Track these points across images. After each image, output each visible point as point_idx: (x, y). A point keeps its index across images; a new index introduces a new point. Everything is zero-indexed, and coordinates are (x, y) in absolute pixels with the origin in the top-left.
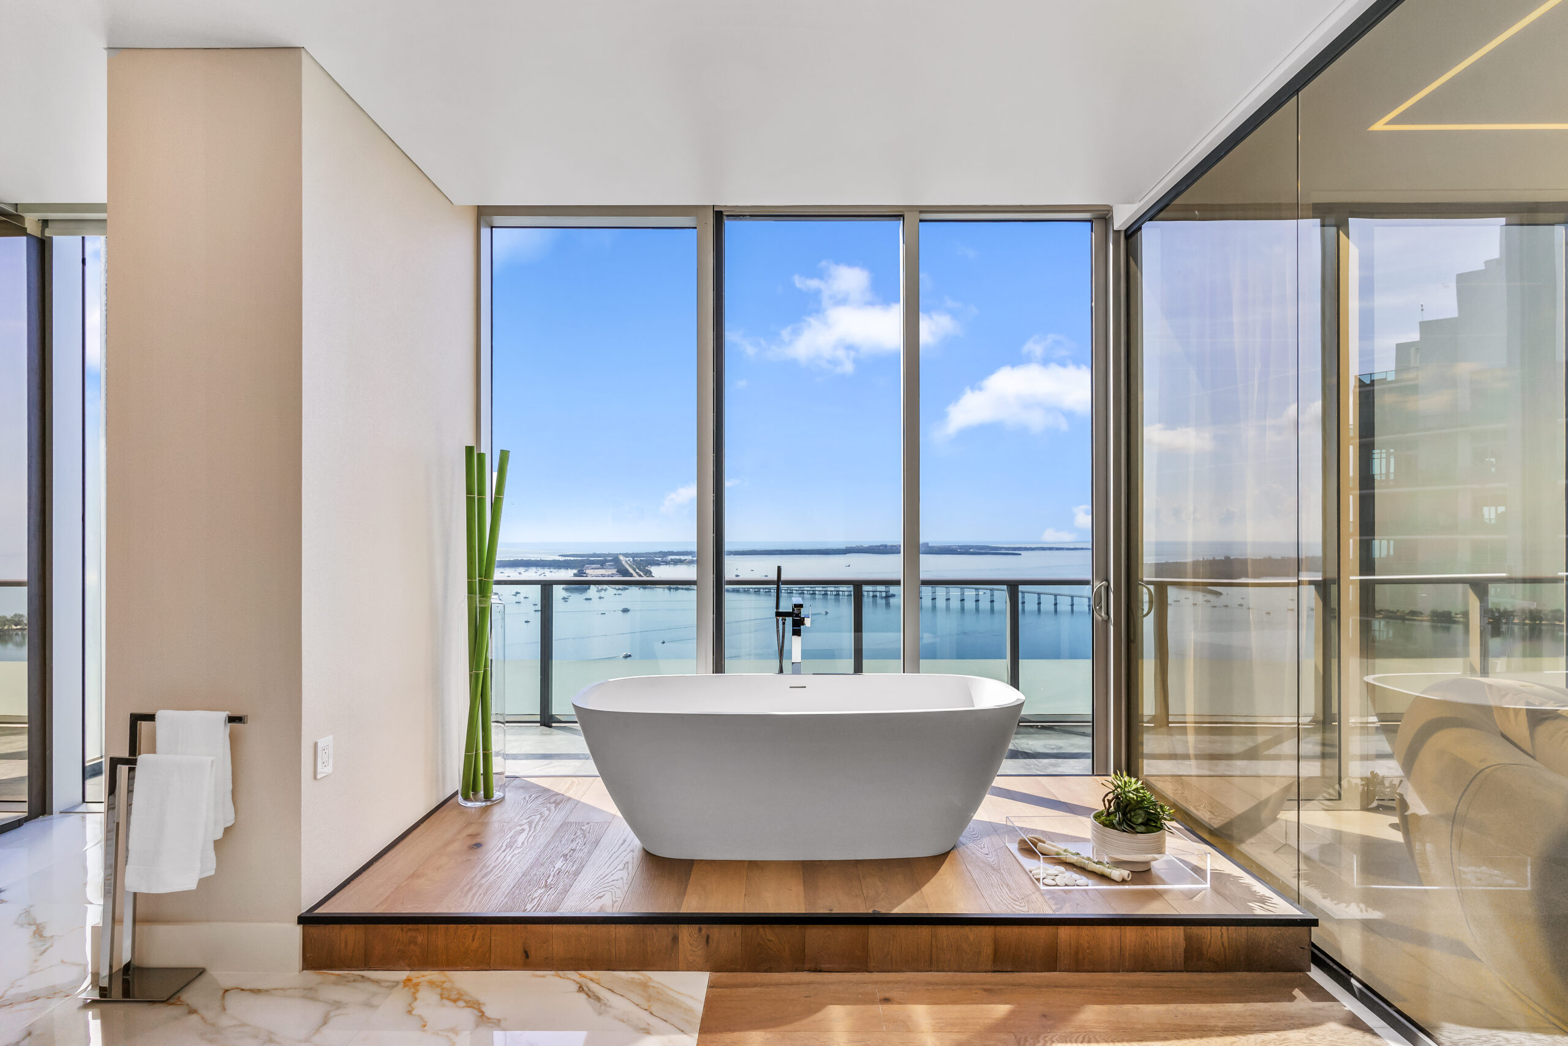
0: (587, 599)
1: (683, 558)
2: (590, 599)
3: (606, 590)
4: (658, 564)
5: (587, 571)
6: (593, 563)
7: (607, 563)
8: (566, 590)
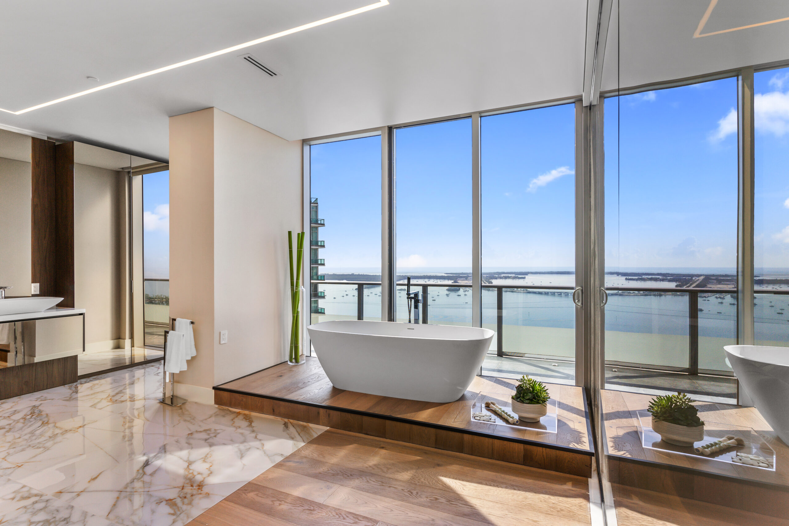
0: (458, 295)
1: (510, 275)
2: (460, 295)
3: (468, 291)
4: (496, 278)
5: (459, 281)
6: (461, 277)
7: (469, 278)
8: (448, 290)
